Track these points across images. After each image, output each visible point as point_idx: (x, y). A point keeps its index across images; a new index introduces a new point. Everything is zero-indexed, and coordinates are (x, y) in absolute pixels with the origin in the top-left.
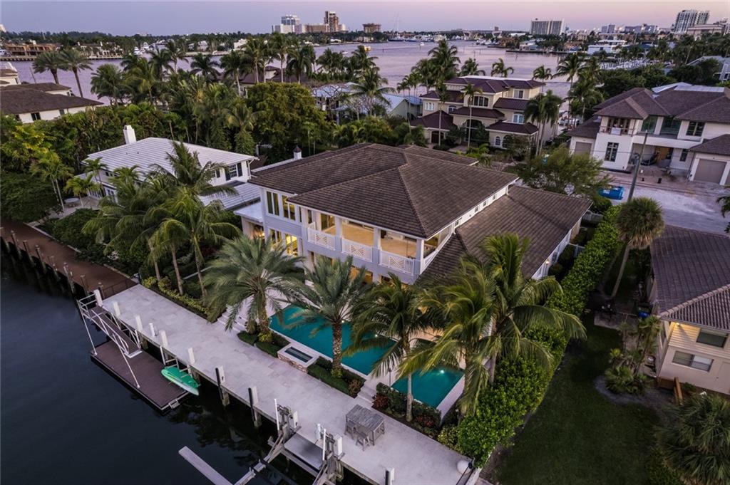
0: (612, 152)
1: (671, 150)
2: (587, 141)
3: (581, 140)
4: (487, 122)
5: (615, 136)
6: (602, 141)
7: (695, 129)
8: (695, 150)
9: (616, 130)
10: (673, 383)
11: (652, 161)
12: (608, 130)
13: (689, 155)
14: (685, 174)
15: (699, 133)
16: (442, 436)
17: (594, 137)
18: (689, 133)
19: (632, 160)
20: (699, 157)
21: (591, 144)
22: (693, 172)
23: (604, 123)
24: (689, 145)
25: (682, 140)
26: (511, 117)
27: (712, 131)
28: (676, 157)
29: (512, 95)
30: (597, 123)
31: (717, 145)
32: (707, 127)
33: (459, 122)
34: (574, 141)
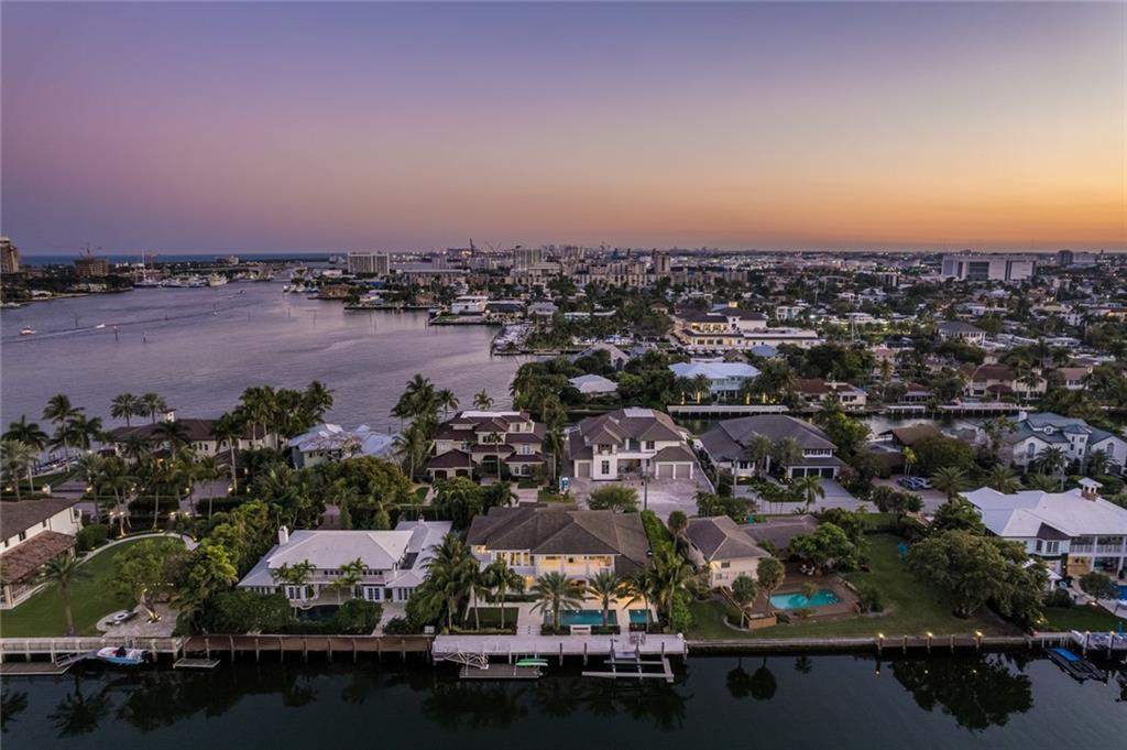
0: (605, 468)
1: (639, 460)
2: (587, 461)
3: (582, 461)
4: (503, 456)
5: (605, 456)
6: (598, 460)
7: (650, 445)
8: (654, 459)
9: (605, 452)
10: (719, 588)
11: (628, 470)
12: (600, 452)
13: (651, 463)
14: (653, 476)
15: (653, 448)
16: (665, 630)
17: (592, 458)
18: (648, 448)
19: (619, 470)
20: (658, 464)
21: (588, 464)
22: (657, 473)
23: (596, 448)
24: (649, 456)
25: (644, 454)
26: (520, 449)
27: (660, 446)
28: (644, 464)
29: (512, 429)
30: (591, 448)
31: (665, 455)
32: (656, 443)
33: (478, 458)
34: (577, 463)
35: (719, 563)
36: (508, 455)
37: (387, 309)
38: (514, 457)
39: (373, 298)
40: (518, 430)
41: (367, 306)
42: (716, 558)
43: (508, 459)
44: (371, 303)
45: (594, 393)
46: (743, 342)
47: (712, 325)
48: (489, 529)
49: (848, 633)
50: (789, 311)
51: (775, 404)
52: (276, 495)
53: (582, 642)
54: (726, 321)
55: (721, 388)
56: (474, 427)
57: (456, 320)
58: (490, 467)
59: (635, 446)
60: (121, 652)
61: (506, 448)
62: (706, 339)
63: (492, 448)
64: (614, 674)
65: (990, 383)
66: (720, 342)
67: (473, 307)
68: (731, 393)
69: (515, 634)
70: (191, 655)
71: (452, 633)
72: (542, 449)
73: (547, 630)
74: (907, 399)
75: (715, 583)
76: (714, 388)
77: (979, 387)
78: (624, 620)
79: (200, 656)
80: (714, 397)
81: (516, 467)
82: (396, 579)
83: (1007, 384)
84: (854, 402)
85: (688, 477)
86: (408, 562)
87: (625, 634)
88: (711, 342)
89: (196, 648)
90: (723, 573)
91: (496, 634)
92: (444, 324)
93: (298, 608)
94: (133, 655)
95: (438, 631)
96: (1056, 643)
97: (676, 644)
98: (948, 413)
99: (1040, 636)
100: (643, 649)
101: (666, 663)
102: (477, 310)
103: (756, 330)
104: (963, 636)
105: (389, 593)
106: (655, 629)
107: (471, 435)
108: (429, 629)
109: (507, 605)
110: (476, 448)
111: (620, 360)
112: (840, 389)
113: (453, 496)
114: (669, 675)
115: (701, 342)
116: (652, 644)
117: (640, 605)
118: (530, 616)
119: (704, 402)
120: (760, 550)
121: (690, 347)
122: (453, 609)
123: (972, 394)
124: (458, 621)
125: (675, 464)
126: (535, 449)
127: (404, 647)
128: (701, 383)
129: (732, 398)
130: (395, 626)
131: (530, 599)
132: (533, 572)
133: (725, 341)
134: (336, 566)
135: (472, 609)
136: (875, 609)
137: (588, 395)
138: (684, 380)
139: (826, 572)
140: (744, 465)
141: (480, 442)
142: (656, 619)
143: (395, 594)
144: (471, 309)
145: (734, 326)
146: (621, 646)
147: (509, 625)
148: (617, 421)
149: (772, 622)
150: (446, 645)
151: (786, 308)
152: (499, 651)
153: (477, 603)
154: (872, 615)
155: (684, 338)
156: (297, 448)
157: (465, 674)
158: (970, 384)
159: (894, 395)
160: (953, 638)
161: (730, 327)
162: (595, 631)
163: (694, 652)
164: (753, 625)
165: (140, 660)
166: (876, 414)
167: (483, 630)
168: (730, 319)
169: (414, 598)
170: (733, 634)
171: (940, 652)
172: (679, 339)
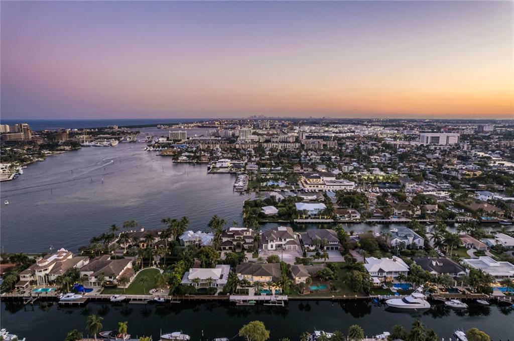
0: (272, 246)
1: (282, 244)
2: (266, 244)
4: (242, 243)
5: (272, 243)
6: (270, 244)
7: (285, 240)
11: (278, 247)
12: (270, 242)
13: (285, 245)
14: (286, 248)
16: (283, 294)
17: (268, 244)
19: (276, 247)
20: (287, 246)
21: (267, 246)
23: (269, 241)
24: (285, 243)
25: (283, 242)
26: (247, 241)
27: (288, 240)
28: (283, 246)
29: (245, 235)
30: (268, 241)
31: (289, 243)
33: (235, 243)
34: (264, 245)
37: (189, 163)
38: (245, 243)
40: (247, 234)
41: (182, 161)
42: (297, 277)
43: (244, 244)
44: (183, 160)
45: (270, 214)
46: (326, 187)
47: (315, 180)
48: (242, 269)
49: (327, 296)
50: (348, 168)
51: (329, 219)
52: (185, 259)
53: (263, 297)
54: (320, 178)
55: (312, 213)
56: (234, 234)
57: (219, 171)
58: (239, 246)
59: (281, 240)
60: (159, 299)
61: (244, 240)
62: (312, 186)
63: (239, 240)
64: (271, 304)
65: (403, 211)
66: (317, 187)
67: (225, 165)
68: (315, 215)
69: (248, 295)
70: (174, 300)
71: (234, 295)
72: (253, 241)
73: (256, 294)
74: (374, 217)
75: (297, 283)
76: (309, 213)
77: (399, 212)
78: (274, 292)
79: (176, 300)
80: (310, 216)
81: (246, 246)
82: (219, 282)
83: (408, 211)
84: (356, 218)
85: (296, 249)
86: (221, 277)
87: (274, 295)
88: (314, 187)
89: (175, 298)
90: (299, 280)
91: (244, 295)
92: (213, 173)
93: (196, 289)
94: (162, 299)
95: (230, 294)
96: (375, 298)
97: (285, 298)
98: (386, 222)
99: (371, 296)
100: (278, 299)
101: (283, 302)
102: (226, 166)
103: (331, 182)
104: (352, 297)
105: (217, 285)
106: (281, 294)
107: (232, 236)
108: (228, 294)
109: (247, 288)
110: (234, 240)
111: (280, 199)
112: (352, 212)
113: (231, 258)
114: (283, 305)
115: (310, 187)
116: (280, 298)
117: (278, 288)
118: (252, 291)
119: (306, 218)
120: (308, 274)
121: (306, 189)
122: (234, 289)
123: (397, 214)
124: (235, 292)
125: (292, 245)
126: (251, 240)
127: (224, 298)
128: (305, 212)
129: (315, 216)
130: (220, 293)
131: (251, 287)
132: (252, 280)
133: (319, 186)
134: (205, 278)
135: (238, 289)
136: (335, 290)
137: (268, 215)
138: (299, 211)
139: (326, 280)
140: (312, 246)
141: (236, 238)
142: (281, 292)
143: (219, 285)
144: (224, 166)
145: (323, 180)
146: (273, 298)
147: (246, 293)
148: (275, 232)
149: (309, 293)
150: (233, 298)
151: (346, 167)
152: (245, 299)
153: (238, 287)
154: (334, 291)
155: (305, 185)
156: (182, 240)
157: (237, 304)
158: (396, 211)
159: (370, 215)
160: (350, 297)
161: (321, 180)
162: (267, 295)
163: (289, 300)
164: (304, 293)
165: (164, 301)
166: (362, 222)
167: (241, 294)
168: (321, 178)
169: (225, 287)
170: (299, 296)
171: (347, 300)
172: (303, 184)
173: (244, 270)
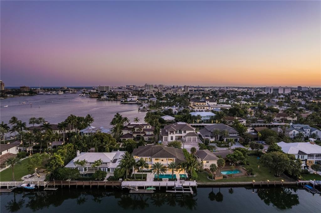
0: (172, 138)
1: (182, 136)
3: (165, 136)
4: (142, 135)
5: (172, 135)
6: (170, 136)
7: (185, 132)
8: (186, 136)
9: (172, 134)
10: (206, 169)
11: (178, 139)
12: (170, 134)
13: (185, 137)
14: (186, 141)
15: (186, 133)
16: (190, 180)
17: (168, 136)
18: (184, 133)
19: (176, 139)
20: (187, 137)
21: (167, 137)
22: (187, 140)
23: (169, 132)
24: (184, 135)
25: (183, 134)
26: (147, 133)
27: (187, 132)
28: (183, 137)
29: (145, 127)
30: (168, 133)
31: (189, 135)
32: (186, 131)
33: (135, 135)
34: (163, 137)
35: (205, 162)
36: (144, 135)
37: (109, 100)
38: (145, 135)
39: (105, 97)
40: (147, 128)
41: (103, 99)
42: (205, 160)
43: (144, 136)
45: (168, 120)
46: (210, 108)
47: (201, 103)
48: (138, 152)
49: (244, 181)
50: (223, 100)
51: (220, 123)
52: (76, 143)
53: (165, 183)
54: (205, 102)
55: (204, 119)
56: (134, 127)
57: (129, 103)
58: (138, 138)
59: (180, 132)
61: (142, 133)
63: (139, 133)
64: (176, 191)
65: (281, 118)
66: (204, 108)
67: (133, 99)
68: (207, 120)
69: (146, 181)
70: (49, 187)
71: (127, 180)
72: (154, 133)
73: (155, 180)
74: (258, 122)
75: (204, 167)
76: (202, 119)
77: (278, 119)
78: (178, 177)
79: (53, 187)
80: (203, 121)
81: (146, 138)
82: (111, 166)
83: (286, 118)
84: (243, 123)
85: (196, 141)
86: (115, 161)
87: (178, 181)
88: (201, 108)
89: (51, 184)
90: (207, 165)
91: (140, 181)
92: (125, 104)
93: (82, 174)
94: (32, 186)
95: (123, 180)
96: (305, 184)
97: (194, 183)
98: (269, 126)
99: (300, 181)
100: (184, 185)
101: (191, 189)
102: (135, 100)
103: (214, 105)
104: (278, 182)
105: (109, 170)
106: (187, 180)
107: (133, 129)
108: (121, 179)
109: (143, 173)
110: (135, 133)
111: (175, 112)
112: (238, 119)
113: (128, 144)
114: (192, 192)
115: (198, 108)
116: (187, 183)
117: (182, 173)
118: (151, 176)
119: (200, 122)
120: (217, 158)
121: (195, 109)
122: (128, 174)
123: (276, 121)
124: (129, 177)
125: (192, 137)
126: (151, 133)
127: (114, 184)
128: (199, 117)
129: (208, 122)
130: (110, 179)
131: (150, 171)
132: (151, 163)
133: (205, 108)
134: (93, 161)
135: (133, 174)
136: (252, 174)
137: (166, 121)
138: (194, 116)
139: (237, 165)
140: (212, 137)
141: (136, 131)
143: (111, 170)
145: (208, 103)
146: (178, 184)
147: (144, 178)
148: (175, 125)
149: (222, 178)
150: (125, 184)
151: (222, 100)
152: (141, 185)
153: (135, 172)
154: (251, 176)
155: (194, 107)
156: (83, 132)
157: (131, 192)
158: (275, 118)
159: (254, 121)
160: (275, 182)
161: (206, 104)
162: (170, 180)
163: (199, 186)
164: (216, 178)
165: (34, 188)
166: (249, 126)
167: (137, 180)
168: (207, 102)
169: (116, 171)
170: (210, 181)
171: (271, 186)
172: (192, 107)
173: (141, 152)
